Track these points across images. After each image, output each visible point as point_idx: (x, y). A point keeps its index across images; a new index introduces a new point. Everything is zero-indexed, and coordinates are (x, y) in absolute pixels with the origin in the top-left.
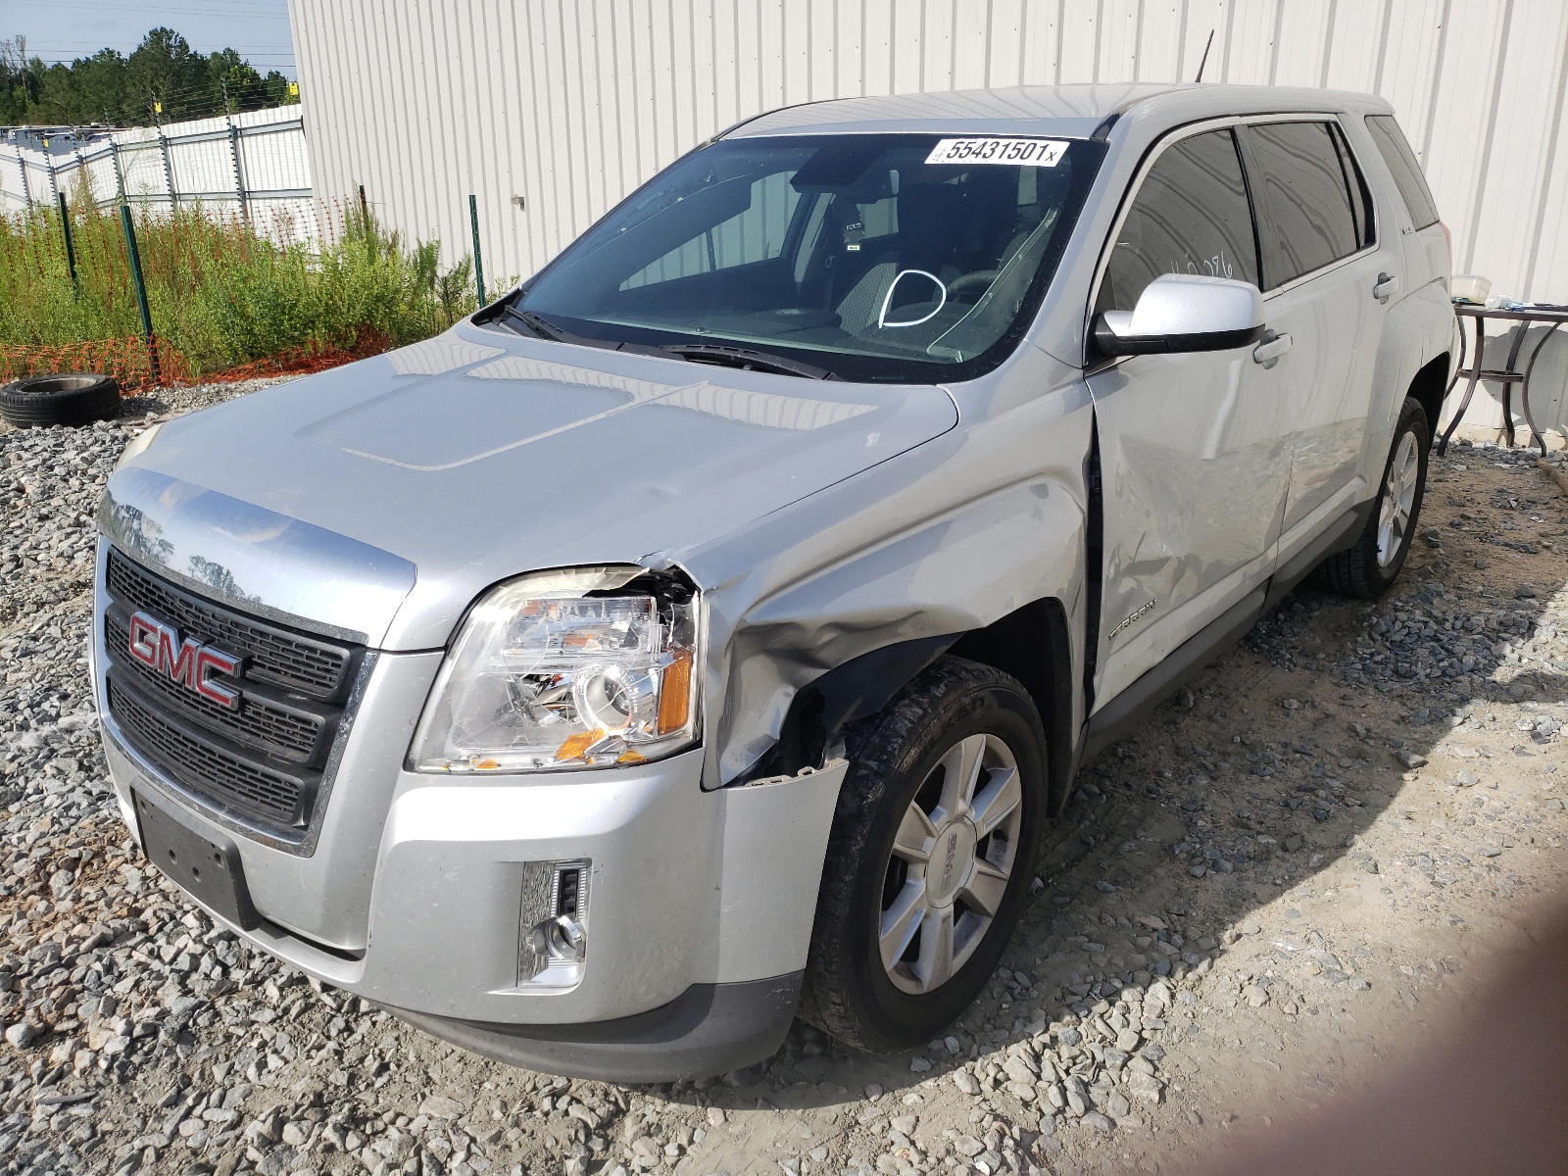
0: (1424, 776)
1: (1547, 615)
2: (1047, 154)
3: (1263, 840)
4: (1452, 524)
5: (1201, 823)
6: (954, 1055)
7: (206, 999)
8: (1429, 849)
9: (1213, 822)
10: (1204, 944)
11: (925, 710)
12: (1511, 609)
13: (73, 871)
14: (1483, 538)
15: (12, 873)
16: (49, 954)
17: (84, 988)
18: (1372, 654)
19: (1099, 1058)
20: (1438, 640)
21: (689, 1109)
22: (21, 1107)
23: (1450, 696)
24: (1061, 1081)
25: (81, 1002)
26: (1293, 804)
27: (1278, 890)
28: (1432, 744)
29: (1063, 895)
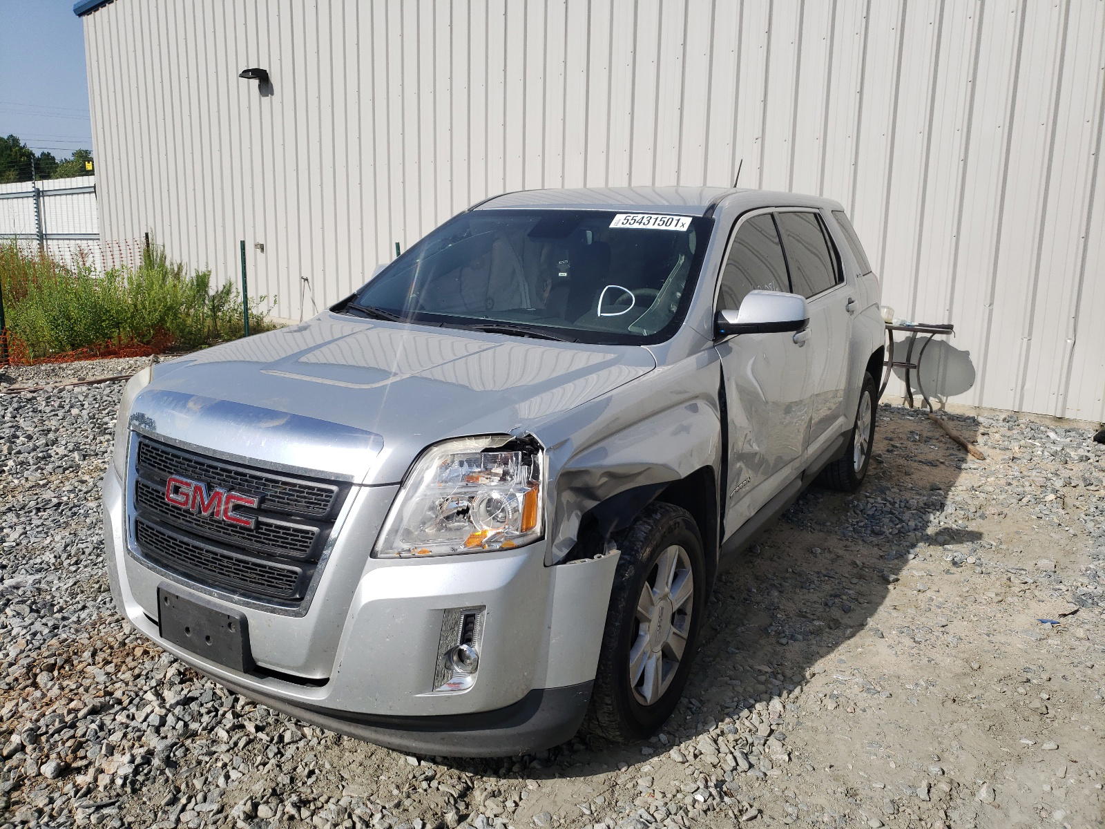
0: (899, 586)
1: (949, 499)
2: (680, 224)
3: (817, 623)
4: (888, 451)
5: (779, 616)
6: (665, 745)
7: (177, 741)
8: (910, 624)
9: (786, 615)
10: (796, 679)
11: (652, 527)
12: (930, 496)
13: (52, 672)
14: (907, 458)
15: (8, 675)
16: (57, 720)
17: (87, 740)
18: (857, 522)
19: (750, 741)
20: (893, 514)
21: (515, 782)
22: (65, 812)
23: (905, 544)
24: (732, 753)
25: (88, 748)
26: (830, 604)
27: (831, 648)
28: (900, 569)
29: (709, 657)
